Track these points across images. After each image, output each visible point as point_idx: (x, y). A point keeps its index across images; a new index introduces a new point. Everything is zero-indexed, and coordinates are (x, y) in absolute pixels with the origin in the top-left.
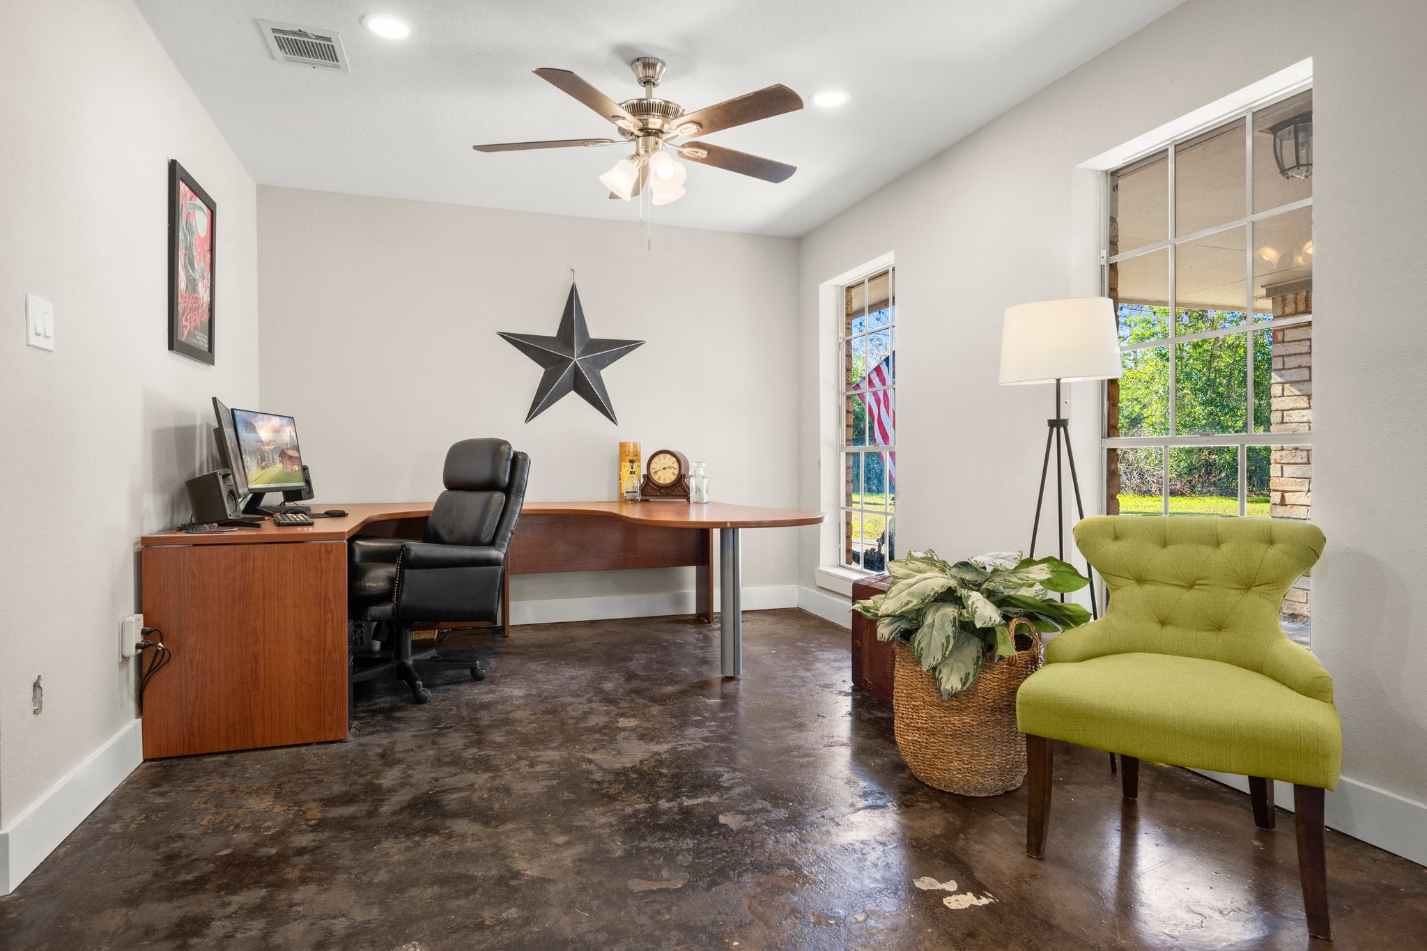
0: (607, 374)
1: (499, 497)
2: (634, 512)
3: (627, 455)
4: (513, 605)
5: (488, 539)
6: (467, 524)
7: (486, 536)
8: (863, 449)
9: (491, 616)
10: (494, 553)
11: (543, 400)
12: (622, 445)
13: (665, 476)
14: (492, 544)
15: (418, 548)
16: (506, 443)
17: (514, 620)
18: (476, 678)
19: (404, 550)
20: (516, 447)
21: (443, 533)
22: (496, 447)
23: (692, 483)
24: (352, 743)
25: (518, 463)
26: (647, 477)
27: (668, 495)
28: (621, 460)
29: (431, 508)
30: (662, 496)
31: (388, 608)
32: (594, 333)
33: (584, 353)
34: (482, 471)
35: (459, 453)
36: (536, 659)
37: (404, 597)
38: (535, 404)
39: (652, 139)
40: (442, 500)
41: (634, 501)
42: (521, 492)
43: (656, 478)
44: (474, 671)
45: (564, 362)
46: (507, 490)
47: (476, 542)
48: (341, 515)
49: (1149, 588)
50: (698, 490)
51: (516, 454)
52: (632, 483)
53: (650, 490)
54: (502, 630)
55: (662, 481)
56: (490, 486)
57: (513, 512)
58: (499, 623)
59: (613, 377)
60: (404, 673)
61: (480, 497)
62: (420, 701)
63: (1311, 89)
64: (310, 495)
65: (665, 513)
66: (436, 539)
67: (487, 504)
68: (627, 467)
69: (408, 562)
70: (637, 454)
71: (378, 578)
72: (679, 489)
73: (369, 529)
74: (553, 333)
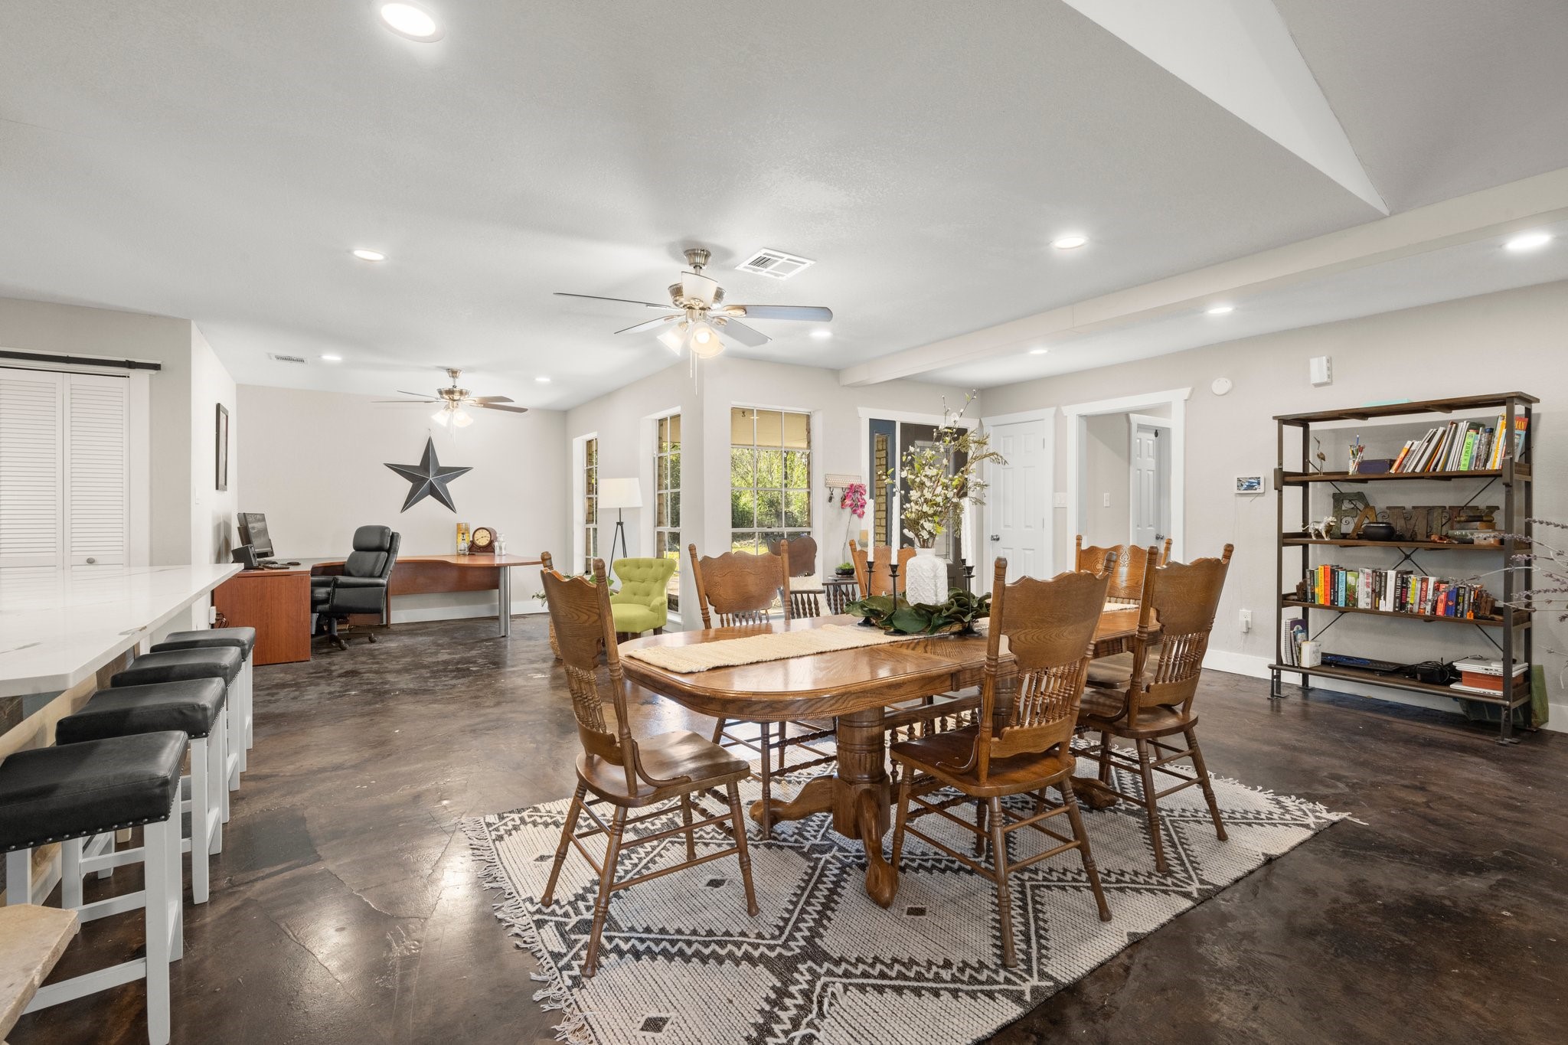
0: (449, 486)
1: (384, 554)
2: (465, 561)
3: (461, 530)
4: (393, 613)
5: (378, 574)
6: (367, 567)
7: (377, 572)
8: (592, 526)
9: (379, 611)
10: (381, 581)
11: (411, 500)
12: (458, 525)
13: (482, 540)
14: (380, 576)
15: (342, 579)
16: (387, 528)
17: (393, 621)
18: (372, 641)
19: (335, 580)
20: (393, 530)
21: (353, 572)
22: (383, 530)
23: (496, 544)
24: (313, 661)
25: (394, 537)
26: (473, 542)
27: (484, 551)
28: (458, 533)
29: (346, 560)
30: (481, 552)
31: (327, 606)
32: (442, 463)
33: (436, 475)
34: (375, 541)
35: (361, 532)
36: (405, 635)
37: (335, 601)
38: (406, 503)
39: (455, 403)
40: (352, 556)
41: (464, 555)
42: (396, 551)
43: (477, 542)
44: (370, 638)
45: (424, 480)
46: (388, 551)
47: (371, 576)
48: (298, 564)
49: (633, 583)
50: (501, 548)
51: (393, 534)
52: (464, 545)
53: (474, 549)
54: (387, 626)
55: (481, 544)
56: (380, 549)
57: (392, 561)
58: (385, 623)
59: (453, 487)
60: (336, 640)
61: (374, 555)
62: (344, 649)
63: (679, 416)
64: (272, 554)
65: (482, 560)
66: (350, 574)
67: (378, 556)
68: (460, 537)
69: (337, 585)
70: (467, 530)
71: (321, 592)
72: (489, 548)
73: (315, 571)
74: (418, 463)
